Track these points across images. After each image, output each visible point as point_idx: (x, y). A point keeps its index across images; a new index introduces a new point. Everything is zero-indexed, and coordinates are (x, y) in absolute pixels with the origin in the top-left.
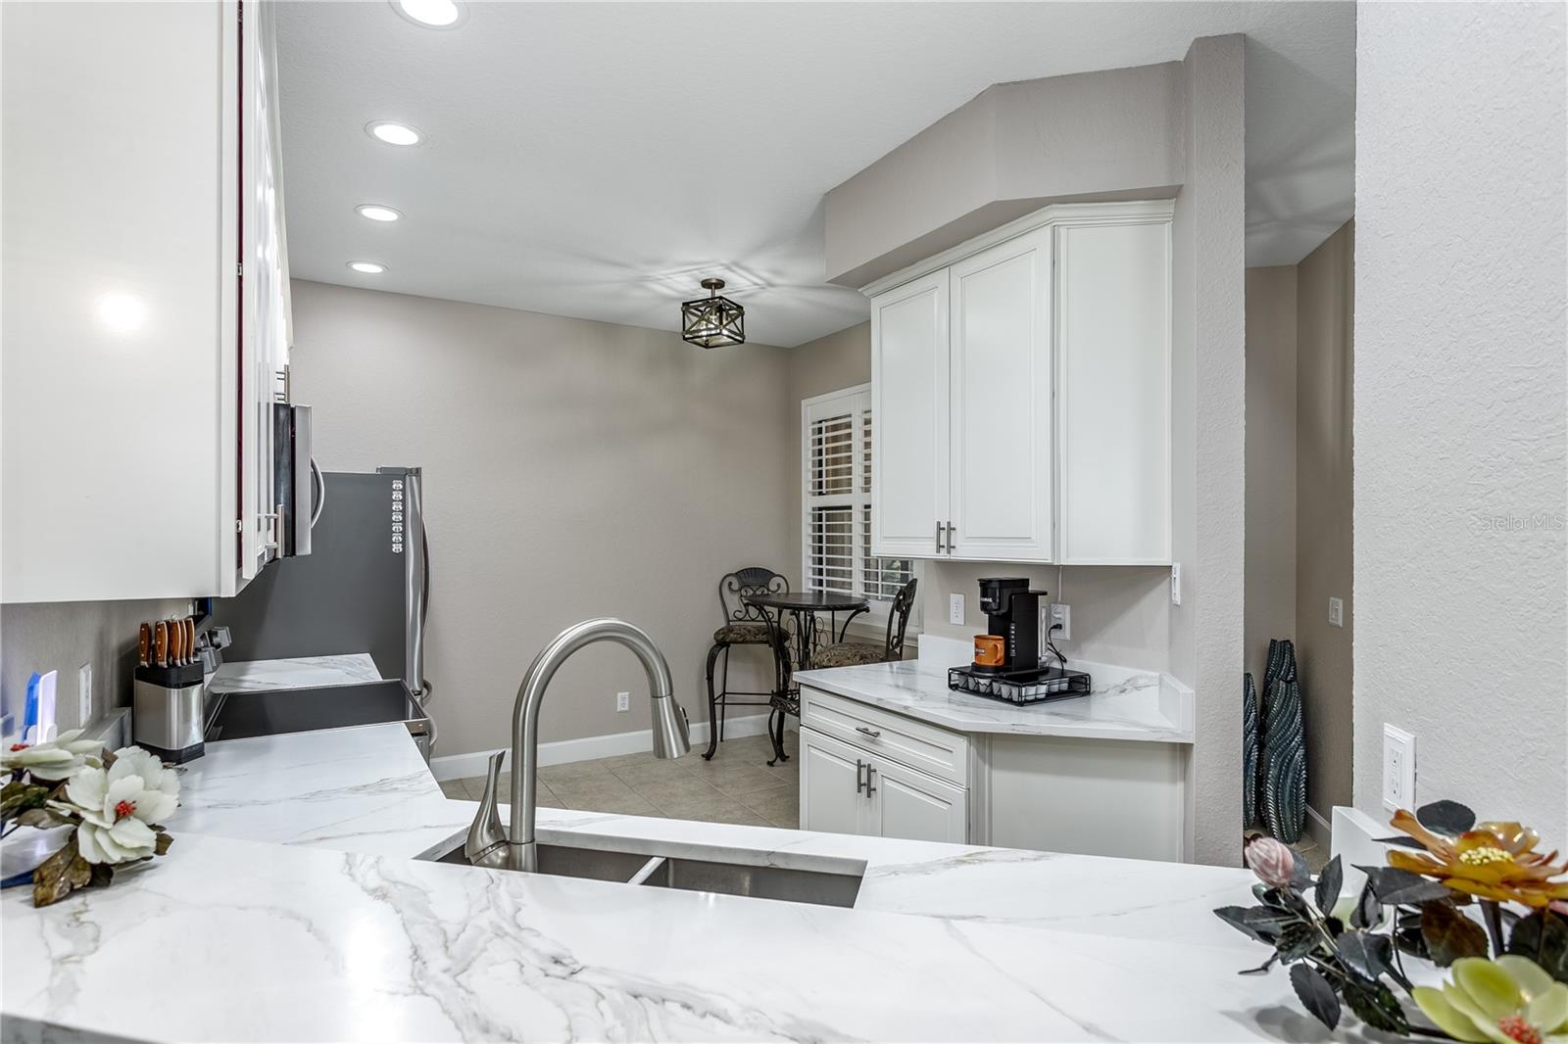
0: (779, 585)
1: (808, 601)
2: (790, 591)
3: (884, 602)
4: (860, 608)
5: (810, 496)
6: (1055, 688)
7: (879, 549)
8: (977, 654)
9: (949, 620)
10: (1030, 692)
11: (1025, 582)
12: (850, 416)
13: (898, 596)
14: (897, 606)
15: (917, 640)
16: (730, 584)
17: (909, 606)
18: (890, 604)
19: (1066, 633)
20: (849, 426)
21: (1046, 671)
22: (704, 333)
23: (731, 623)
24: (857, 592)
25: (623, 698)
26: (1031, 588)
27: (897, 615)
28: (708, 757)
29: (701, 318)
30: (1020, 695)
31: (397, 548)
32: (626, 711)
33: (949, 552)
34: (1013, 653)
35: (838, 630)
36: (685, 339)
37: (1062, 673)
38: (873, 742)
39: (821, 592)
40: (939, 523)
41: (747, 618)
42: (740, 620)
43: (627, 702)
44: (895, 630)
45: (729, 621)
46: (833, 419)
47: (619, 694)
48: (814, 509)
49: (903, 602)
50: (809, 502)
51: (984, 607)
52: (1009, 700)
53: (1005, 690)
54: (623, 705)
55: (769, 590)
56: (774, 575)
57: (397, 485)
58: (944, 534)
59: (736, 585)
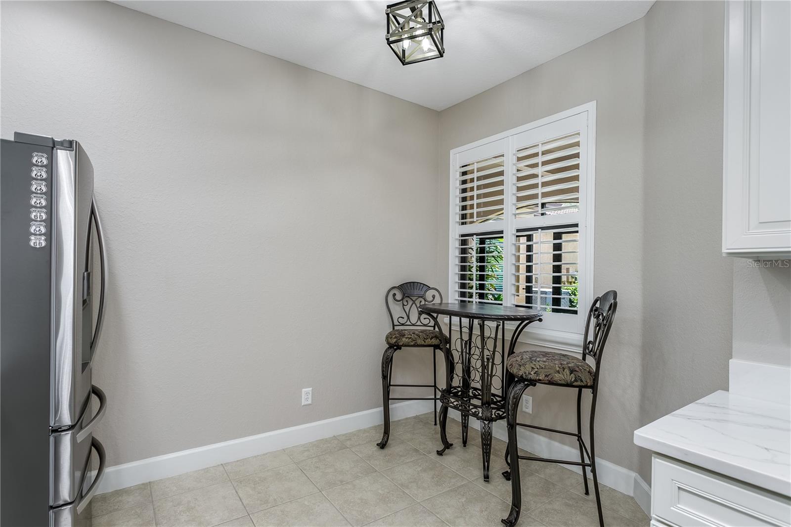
0: (434, 297)
2: (443, 302)
5: (457, 225)
12: (503, 156)
16: (394, 295)
20: (500, 164)
23: (396, 328)
25: (307, 393)
28: (382, 445)
31: (37, 242)
32: (310, 405)
41: (408, 323)
42: (403, 325)
43: (310, 396)
45: (394, 326)
47: (304, 390)
48: (458, 236)
50: (456, 231)
54: (307, 399)
56: (429, 288)
57: (38, 158)
59: (399, 296)
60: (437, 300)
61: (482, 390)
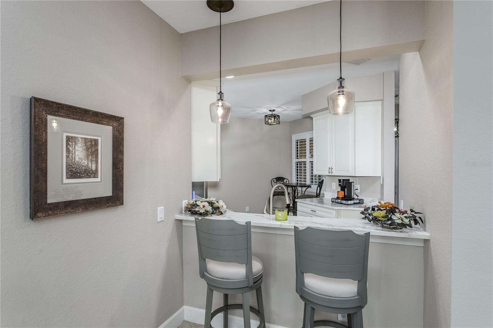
0: (286, 181)
1: (295, 185)
2: (290, 182)
3: (315, 185)
4: (309, 186)
5: (294, 159)
6: (355, 202)
7: (315, 172)
8: (338, 195)
9: (332, 188)
10: (349, 202)
11: (349, 180)
12: (306, 139)
13: (319, 184)
14: (319, 186)
15: (324, 194)
16: (274, 181)
17: (322, 186)
18: (317, 186)
19: (359, 191)
20: (305, 141)
21: (354, 199)
22: (270, 123)
24: (308, 182)
26: (350, 181)
27: (319, 188)
29: (269, 119)
30: (347, 203)
32: (248, 211)
33: (331, 174)
34: (346, 195)
35: (303, 192)
36: (265, 124)
37: (358, 199)
38: (315, 213)
39: (298, 183)
40: (329, 167)
43: (248, 209)
44: (318, 192)
46: (301, 140)
48: (296, 162)
49: (321, 184)
51: (340, 185)
52: (345, 204)
53: (344, 202)
55: (284, 182)
56: (285, 179)
58: (330, 170)
59: (275, 181)
60: (288, 182)
61: (293, 207)
